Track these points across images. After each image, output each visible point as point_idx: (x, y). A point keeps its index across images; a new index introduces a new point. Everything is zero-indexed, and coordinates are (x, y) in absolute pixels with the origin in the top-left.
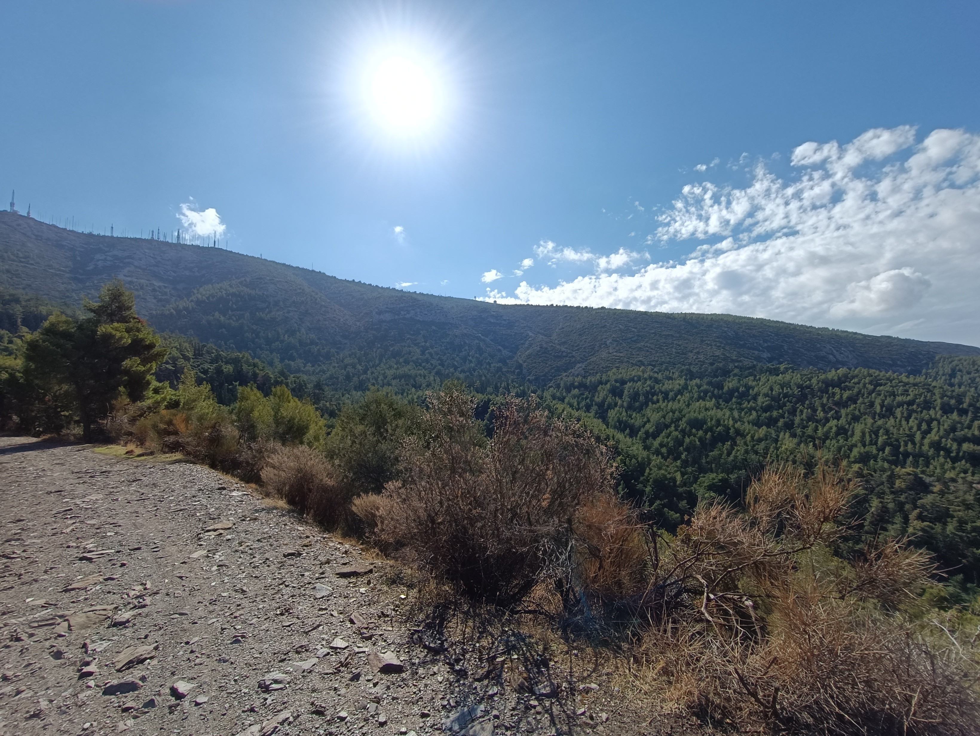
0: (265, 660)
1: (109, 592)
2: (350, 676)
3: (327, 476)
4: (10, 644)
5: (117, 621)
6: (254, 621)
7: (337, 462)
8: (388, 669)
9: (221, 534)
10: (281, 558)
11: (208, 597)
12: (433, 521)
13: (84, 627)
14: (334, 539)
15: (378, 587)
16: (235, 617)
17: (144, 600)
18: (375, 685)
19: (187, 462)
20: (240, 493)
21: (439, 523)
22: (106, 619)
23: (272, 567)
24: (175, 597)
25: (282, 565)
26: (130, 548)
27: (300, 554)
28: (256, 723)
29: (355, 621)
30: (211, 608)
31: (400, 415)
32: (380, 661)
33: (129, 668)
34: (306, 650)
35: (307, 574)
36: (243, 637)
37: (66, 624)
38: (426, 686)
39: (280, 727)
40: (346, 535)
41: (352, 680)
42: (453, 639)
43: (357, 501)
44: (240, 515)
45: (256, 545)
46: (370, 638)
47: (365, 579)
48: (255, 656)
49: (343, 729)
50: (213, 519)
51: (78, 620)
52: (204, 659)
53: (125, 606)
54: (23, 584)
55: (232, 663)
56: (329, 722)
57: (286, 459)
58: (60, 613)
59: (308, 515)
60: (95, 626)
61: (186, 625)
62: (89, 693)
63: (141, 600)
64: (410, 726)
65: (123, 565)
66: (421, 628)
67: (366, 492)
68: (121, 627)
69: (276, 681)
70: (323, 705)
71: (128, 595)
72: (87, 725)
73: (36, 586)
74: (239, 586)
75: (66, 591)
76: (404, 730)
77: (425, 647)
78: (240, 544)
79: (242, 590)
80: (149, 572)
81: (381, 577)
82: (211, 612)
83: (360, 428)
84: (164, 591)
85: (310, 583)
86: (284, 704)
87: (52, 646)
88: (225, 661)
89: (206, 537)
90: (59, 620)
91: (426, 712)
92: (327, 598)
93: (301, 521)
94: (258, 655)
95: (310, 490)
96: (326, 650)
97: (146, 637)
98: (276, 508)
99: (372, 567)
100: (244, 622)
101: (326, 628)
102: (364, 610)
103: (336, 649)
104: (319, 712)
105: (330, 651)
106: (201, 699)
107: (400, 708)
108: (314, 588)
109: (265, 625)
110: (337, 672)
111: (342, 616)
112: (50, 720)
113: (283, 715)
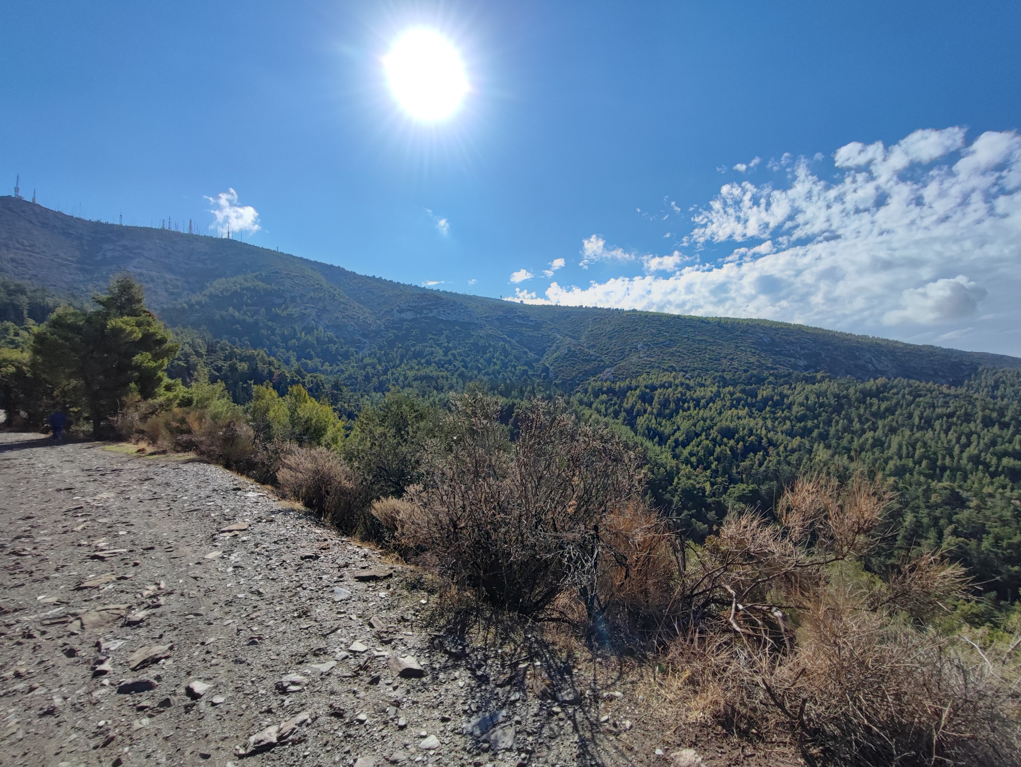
0: (283, 662)
1: (122, 592)
2: (369, 679)
3: (346, 479)
4: (22, 640)
5: (130, 620)
6: (271, 622)
7: (356, 464)
8: (407, 673)
9: (236, 535)
10: (298, 561)
11: (223, 598)
12: (455, 526)
13: (98, 625)
14: (352, 542)
15: (398, 591)
16: (252, 619)
17: (158, 600)
18: (395, 688)
19: (200, 461)
20: (256, 494)
21: (461, 528)
22: (119, 618)
23: (290, 569)
24: (190, 598)
25: (299, 567)
26: (143, 548)
27: (317, 557)
28: (274, 724)
29: (375, 625)
30: (227, 609)
31: (421, 416)
32: (399, 664)
33: (143, 668)
34: (325, 653)
35: (325, 577)
36: (260, 638)
37: (78, 623)
38: (447, 690)
39: (298, 728)
40: (364, 539)
41: (371, 683)
42: (474, 645)
43: (377, 505)
44: (256, 517)
45: (274, 547)
46: (389, 642)
47: (384, 584)
48: (273, 657)
49: (363, 732)
50: (229, 520)
51: (91, 618)
52: (220, 660)
53: (139, 605)
54: (34, 581)
55: (249, 665)
56: (349, 725)
57: (302, 460)
58: (72, 611)
59: (325, 518)
60: (108, 625)
61: (202, 626)
62: (103, 691)
63: (155, 600)
64: (431, 730)
65: (136, 564)
66: (442, 633)
67: (386, 496)
68: (135, 626)
69: (294, 683)
70: (342, 708)
71: (141, 594)
72: (102, 723)
73: (47, 583)
74: (255, 588)
75: (79, 589)
76: (424, 733)
77: (446, 652)
78: (256, 545)
79: (258, 591)
80: (163, 571)
81: (401, 581)
82: (227, 613)
83: (379, 430)
84: (178, 592)
85: (328, 586)
86: (302, 705)
87: (65, 644)
88: (242, 662)
89: (221, 538)
90: (72, 619)
91: (447, 716)
92: (346, 601)
93: (317, 525)
94: (276, 657)
95: (328, 493)
96: (344, 654)
97: (161, 636)
98: (293, 510)
99: (392, 571)
100: (261, 624)
101: (345, 631)
102: (384, 614)
103: (355, 652)
104: (338, 714)
105: (348, 654)
106: (218, 699)
107: (420, 712)
108: (333, 591)
109: (283, 628)
110: (356, 675)
111: (360, 620)
112: (64, 717)
113: (301, 717)
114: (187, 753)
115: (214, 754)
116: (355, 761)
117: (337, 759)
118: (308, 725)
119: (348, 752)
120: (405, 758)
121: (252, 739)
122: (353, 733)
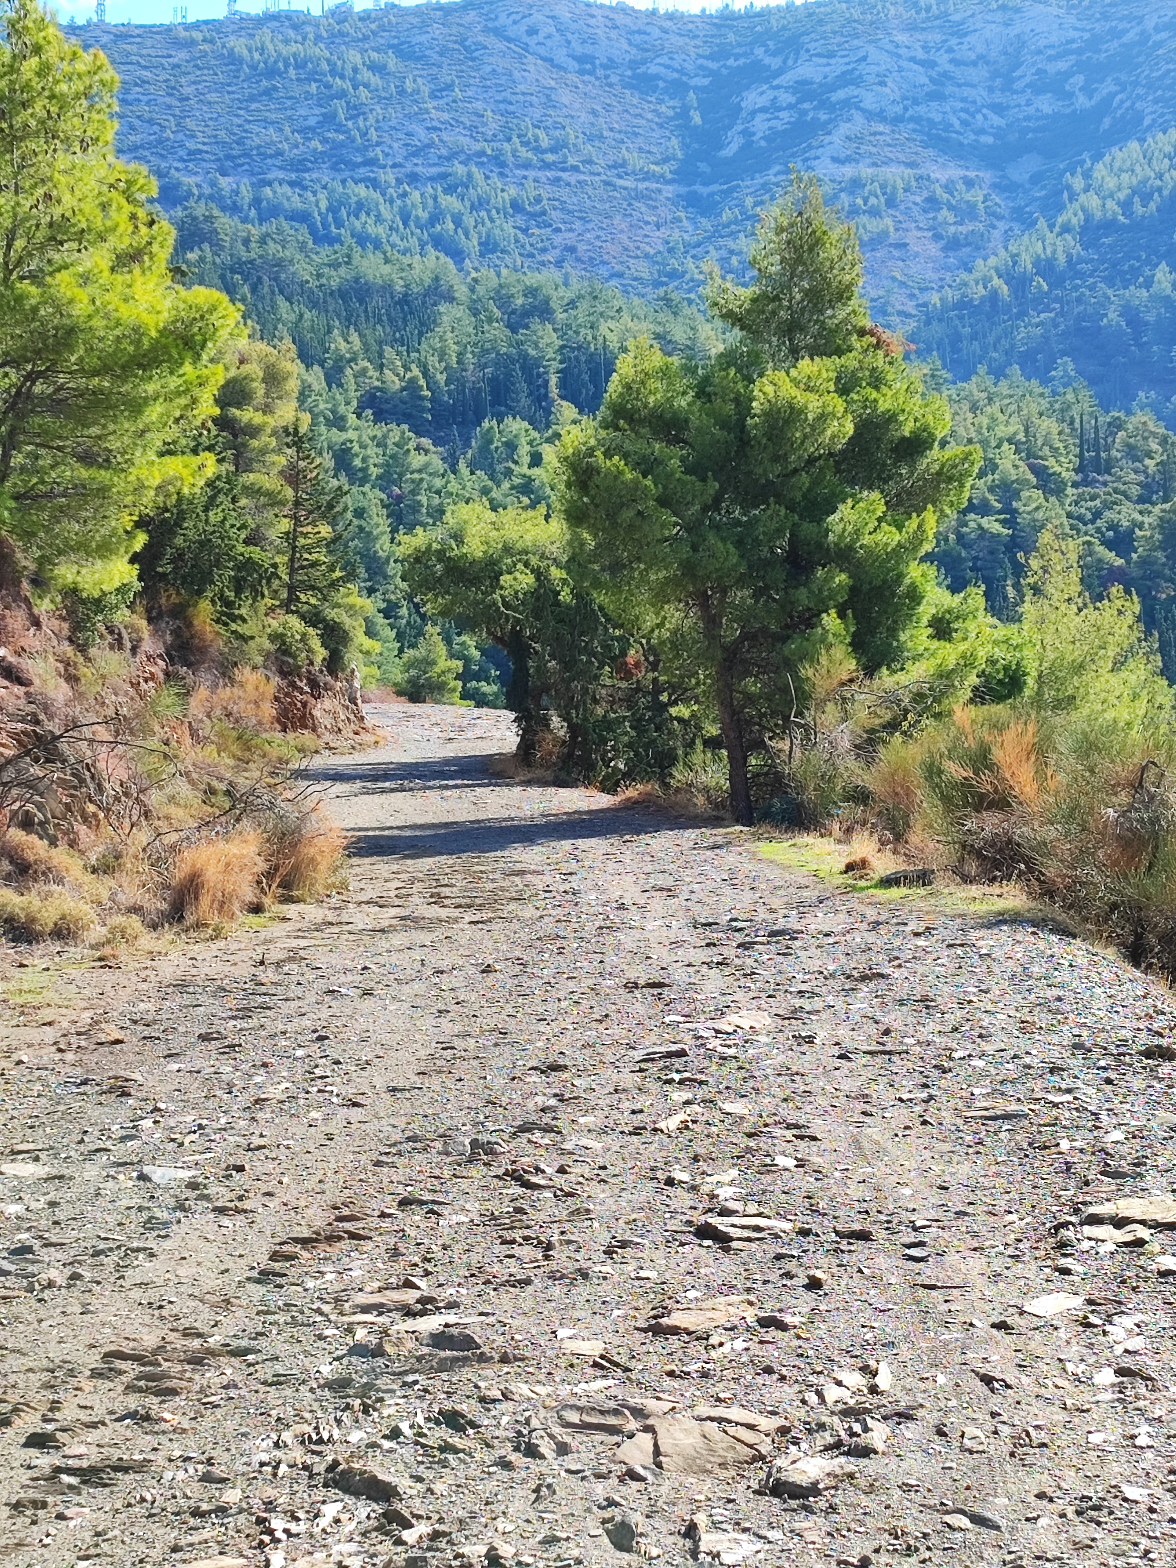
1: (769, 1370)
4: (513, 1458)
5: (783, 1476)
9: (1140, 1243)
11: (1072, 1481)
13: (695, 1467)
17: (866, 1429)
22: (754, 1460)
24: (964, 1449)
26: (839, 1228)
37: (645, 1440)
50: (1117, 1175)
51: (681, 1436)
53: (810, 1431)
54: (553, 1276)
58: (637, 1402)
60: (723, 1474)
63: (857, 1427)
65: (814, 1284)
68: (794, 1503)
71: (820, 1394)
73: (583, 1290)
75: (657, 1330)
82: (1080, 1547)
84: (929, 1417)
87: (611, 1503)
89: (1086, 1245)
90: (633, 1425)
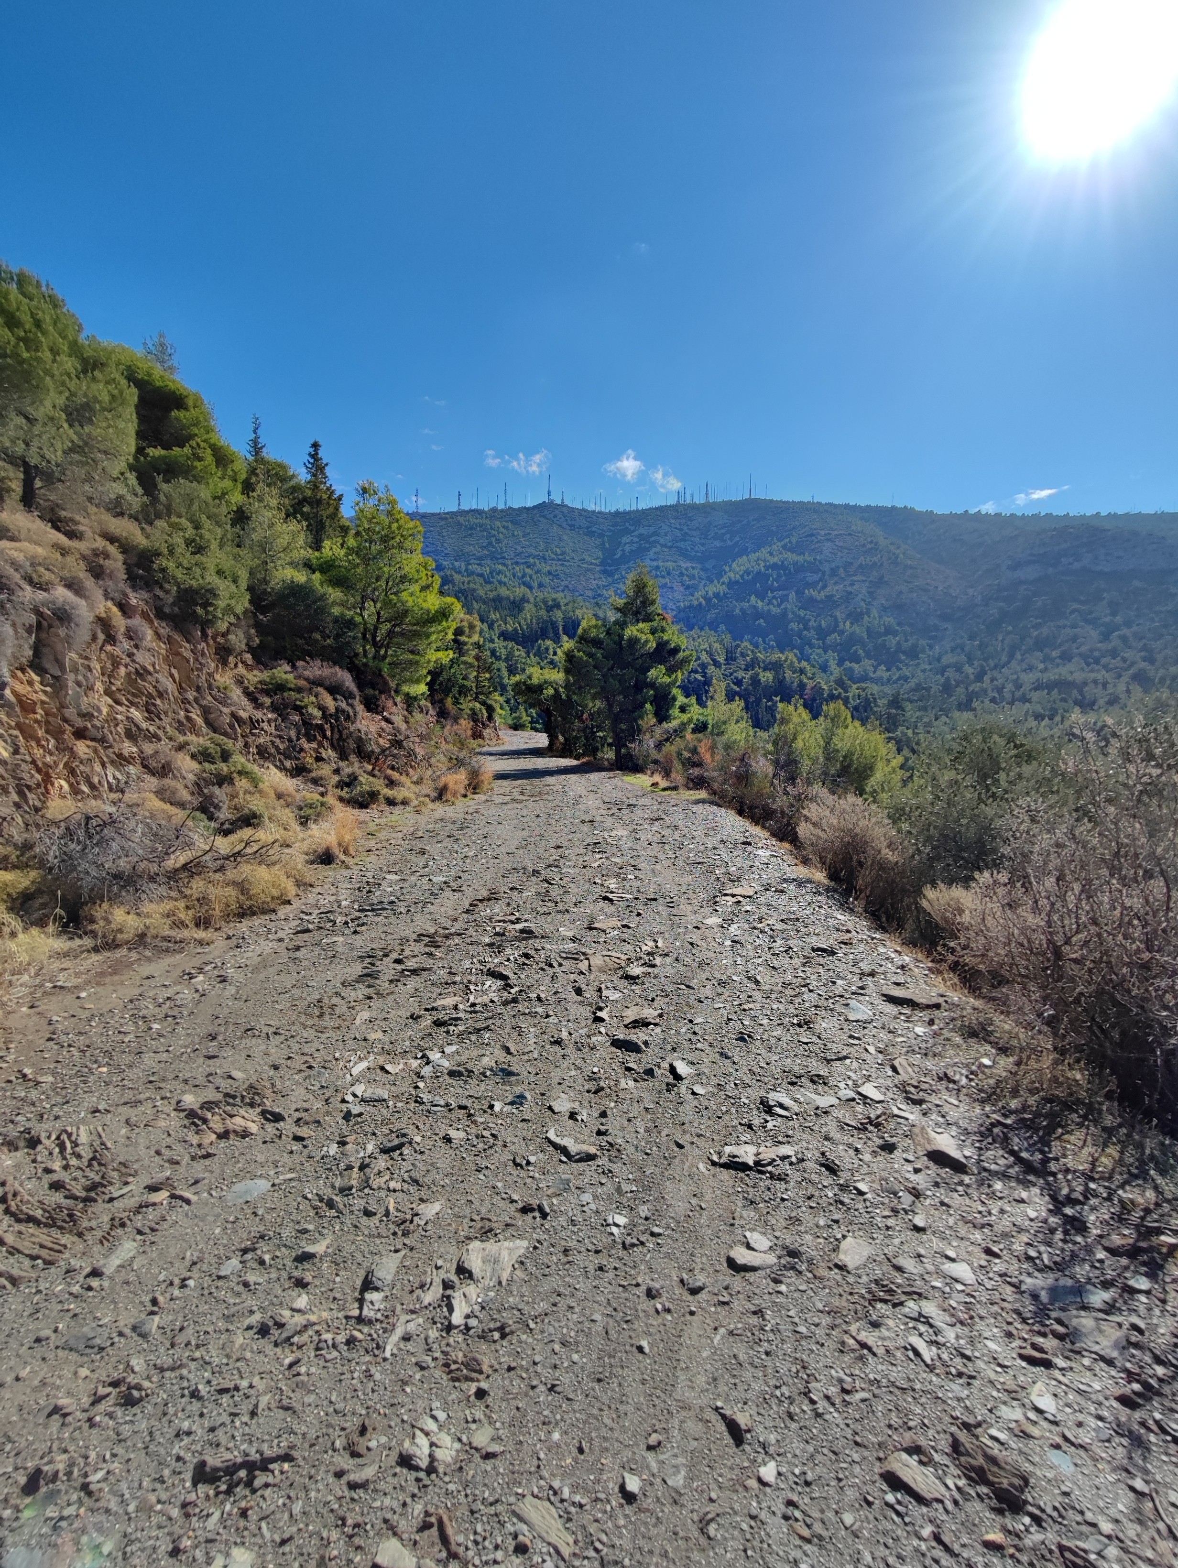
0: (772, 1075)
1: (625, 941)
2: (880, 1142)
3: (889, 846)
4: (545, 967)
5: (628, 973)
6: (765, 1022)
7: (906, 827)
8: (939, 1158)
9: (740, 902)
10: (808, 951)
11: (717, 975)
12: (1058, 954)
13: (602, 970)
14: (888, 943)
15: (946, 1033)
16: (744, 1010)
17: (654, 959)
18: (917, 1171)
19: (712, 803)
20: (768, 853)
22: (619, 968)
23: (795, 961)
24: (684, 965)
25: (807, 962)
26: (647, 897)
27: (833, 953)
28: (752, 1143)
29: (900, 1071)
30: (720, 990)
32: (929, 1141)
33: (635, 1028)
34: (825, 1084)
35: (839, 982)
36: (750, 1036)
37: (586, 963)
38: (1002, 1211)
39: (779, 1162)
40: (911, 943)
41: (883, 1148)
42: (1070, 1162)
43: (930, 893)
44: (764, 883)
45: (779, 926)
46: (920, 1102)
47: (925, 1015)
48: (761, 1065)
49: (860, 1206)
50: (733, 881)
51: (597, 961)
52: (705, 1046)
53: (637, 960)
54: (558, 912)
55: (734, 1063)
56: (843, 1188)
57: (827, 813)
58: (583, 950)
59: (856, 899)
60: (610, 972)
61: (693, 1002)
62: (600, 1038)
63: (651, 958)
65: (639, 914)
66: (1009, 1121)
67: (950, 882)
68: (631, 981)
69: (781, 1106)
70: (837, 1162)
71: (640, 948)
72: (595, 1070)
73: (567, 916)
74: (752, 973)
75: (590, 928)
76: (952, 1254)
77: (1012, 1153)
78: (760, 920)
79: (755, 978)
80: (663, 928)
81: (953, 1019)
82: (719, 994)
84: (674, 955)
85: (842, 996)
86: (787, 1136)
87: (575, 981)
88: (727, 1058)
89: (723, 903)
90: (582, 957)
91: (996, 1249)
92: (864, 1024)
93: (844, 906)
94: (765, 1066)
95: (861, 864)
96: (851, 1094)
97: (653, 1000)
98: (811, 882)
99: (941, 1000)
100: (753, 1019)
101: (855, 1065)
102: (917, 1059)
103: (866, 1097)
104: (832, 1169)
105: (854, 1095)
106: (698, 1089)
107: (951, 1221)
108: (847, 1005)
109: (778, 1032)
110: (863, 1129)
111: (880, 1056)
112: (568, 1051)
113: (785, 1150)
114: (664, 1134)
115: (688, 1147)
116: (844, 1237)
117: (822, 1223)
118: (791, 1164)
119: (836, 1222)
120: (915, 1271)
121: (728, 1150)
122: (847, 1201)
